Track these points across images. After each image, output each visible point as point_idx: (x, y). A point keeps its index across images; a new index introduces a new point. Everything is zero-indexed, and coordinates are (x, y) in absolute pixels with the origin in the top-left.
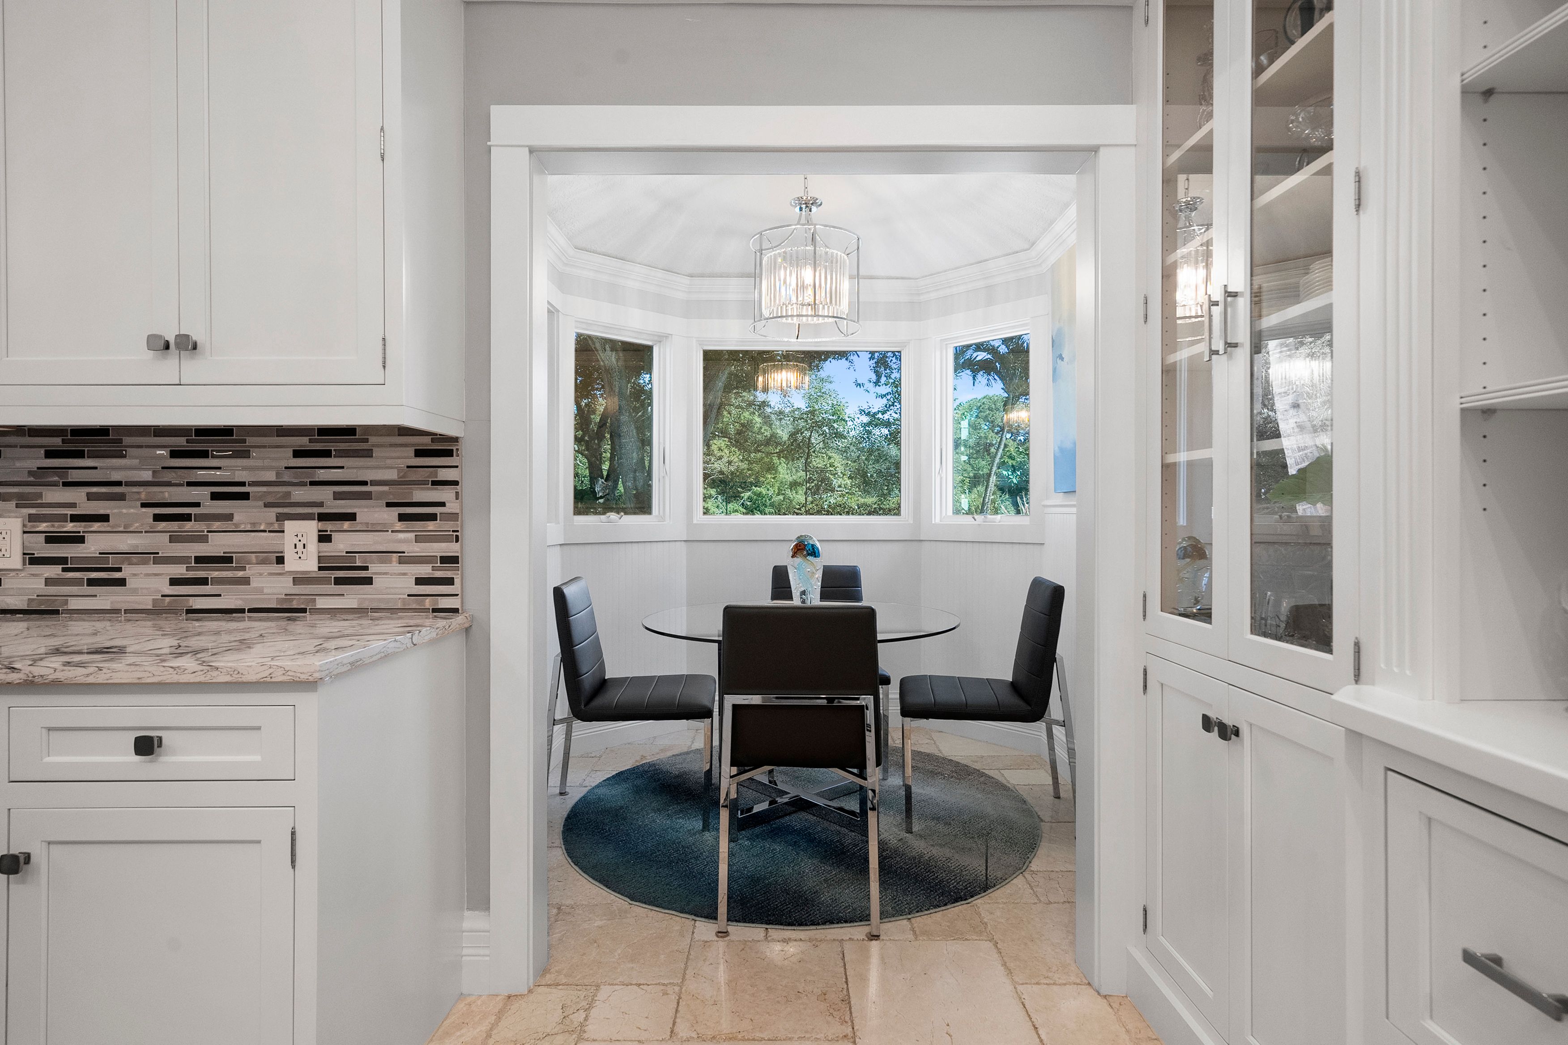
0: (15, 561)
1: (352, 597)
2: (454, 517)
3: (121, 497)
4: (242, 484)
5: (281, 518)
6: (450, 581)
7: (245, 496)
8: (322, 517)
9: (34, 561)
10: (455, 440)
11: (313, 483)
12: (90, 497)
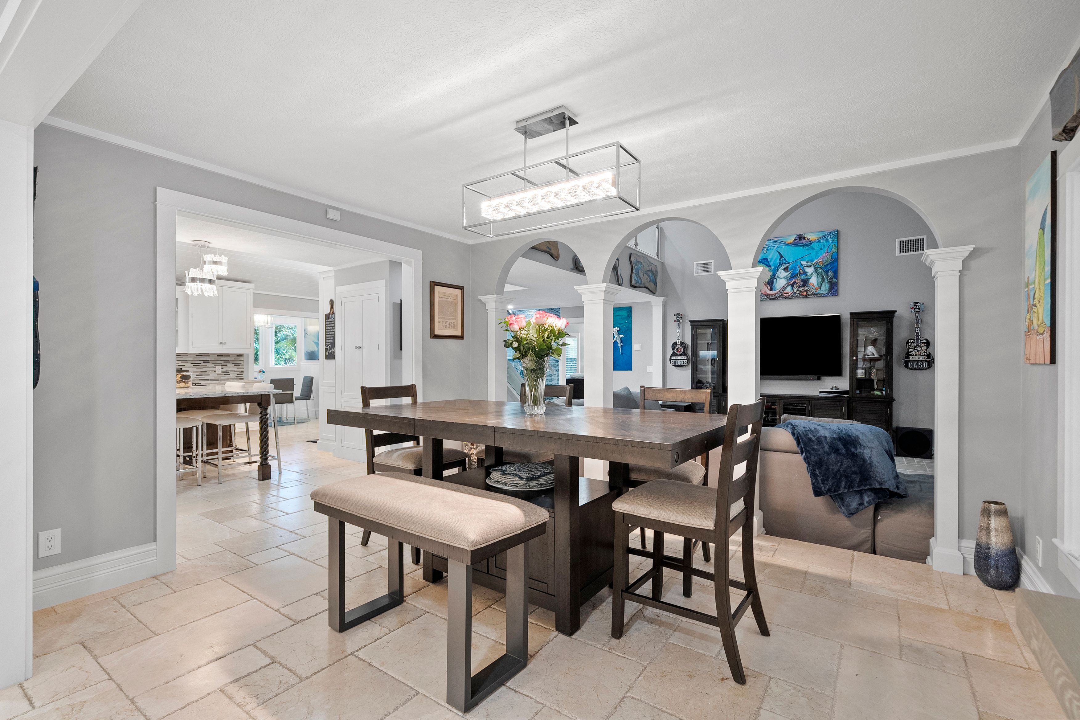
1: (227, 377)
2: (243, 365)
4: (208, 360)
5: (215, 365)
6: (242, 374)
7: (209, 362)
8: (222, 365)
10: (243, 354)
11: (220, 360)
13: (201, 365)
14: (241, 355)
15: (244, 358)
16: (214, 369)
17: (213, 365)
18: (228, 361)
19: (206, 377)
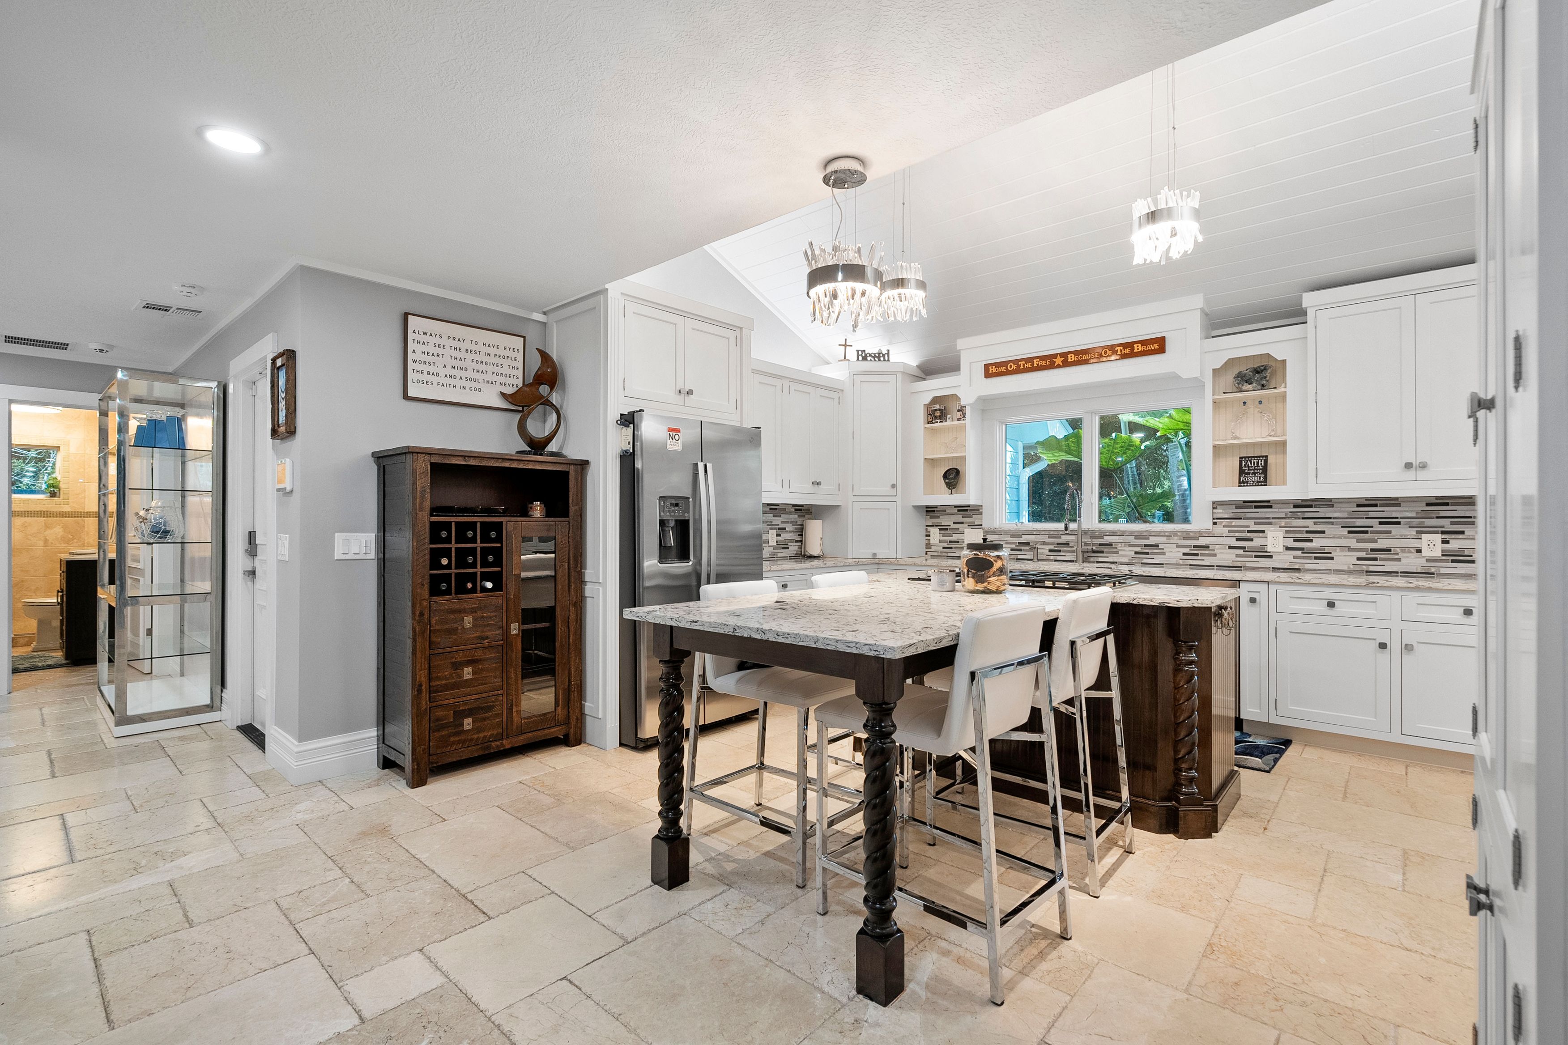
0: (1281, 549)
1: (1463, 569)
3: (1331, 524)
4: (1397, 518)
5: (1419, 533)
7: (1399, 523)
8: (1443, 533)
9: (1288, 549)
11: (1437, 518)
12: (1316, 524)
16: (1415, 543)
17: (1413, 532)
19: (1390, 566)
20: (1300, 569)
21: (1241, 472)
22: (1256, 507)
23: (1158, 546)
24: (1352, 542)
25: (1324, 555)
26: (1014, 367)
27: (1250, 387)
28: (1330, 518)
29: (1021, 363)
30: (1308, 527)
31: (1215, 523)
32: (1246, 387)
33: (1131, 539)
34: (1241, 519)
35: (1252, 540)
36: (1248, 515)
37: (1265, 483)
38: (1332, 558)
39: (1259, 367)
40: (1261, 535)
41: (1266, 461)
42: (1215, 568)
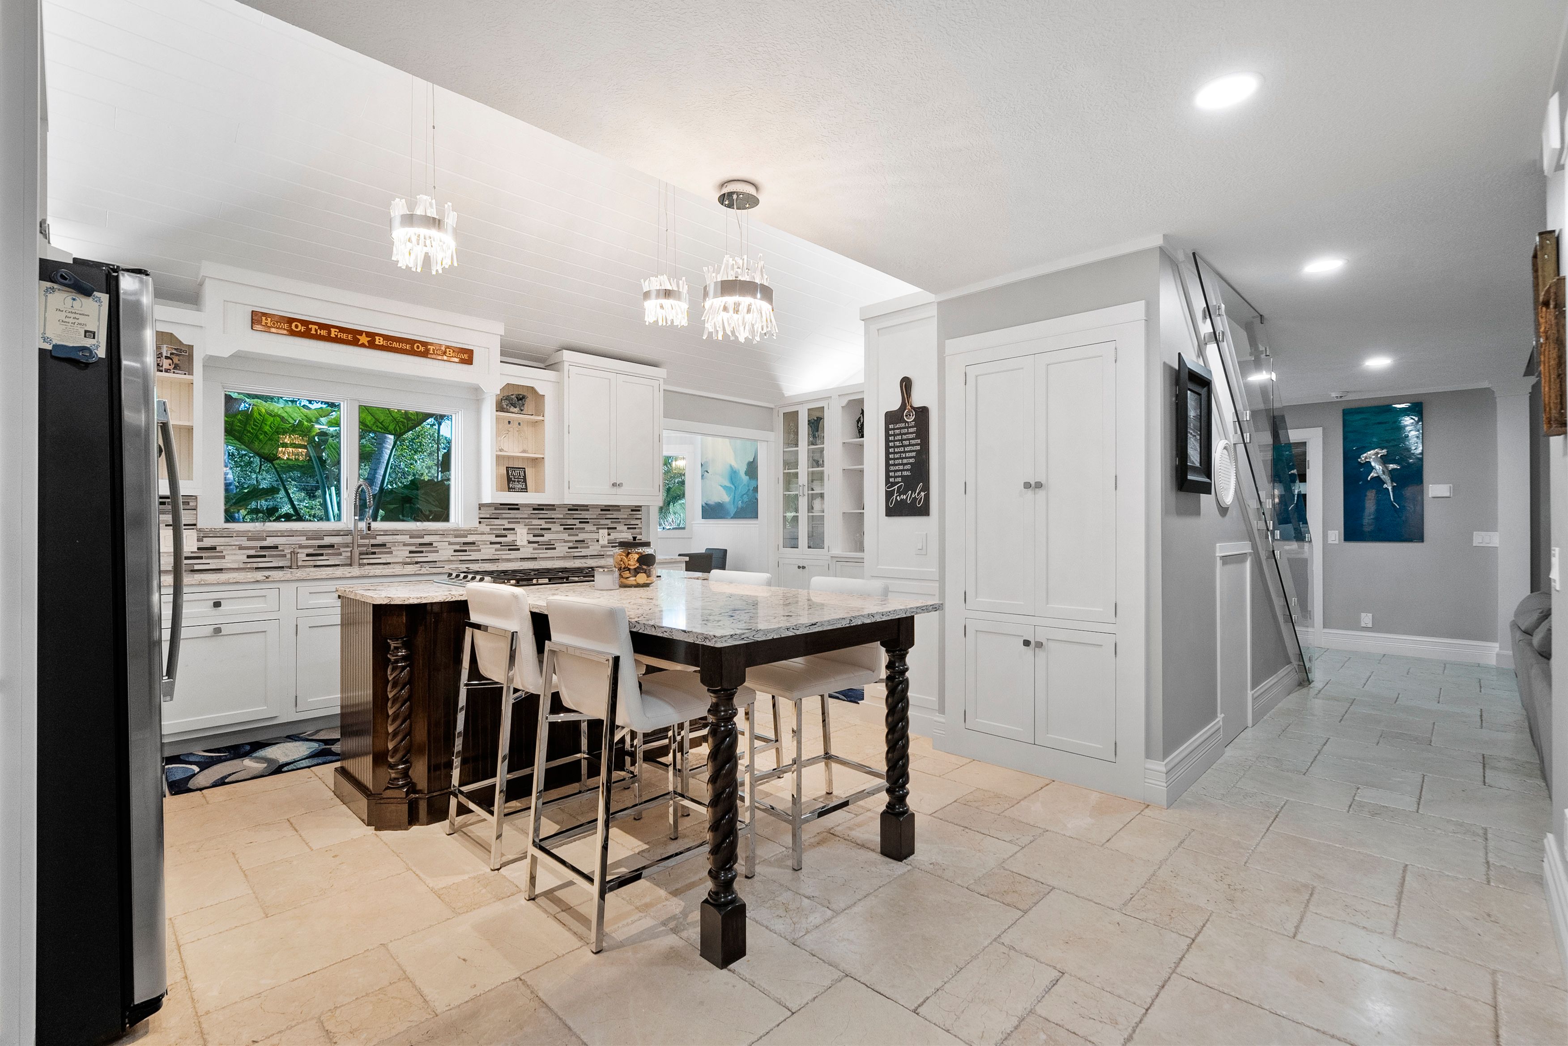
0: (525, 543)
2: (641, 528)
3: (555, 523)
4: (587, 519)
5: (598, 529)
7: (588, 522)
8: (608, 528)
9: (530, 542)
10: (641, 507)
11: (606, 519)
12: (546, 523)
13: (576, 529)
14: (636, 509)
15: (643, 514)
16: (595, 536)
17: (594, 528)
18: (616, 520)
19: (584, 552)
20: (536, 558)
21: (509, 480)
22: (509, 509)
23: (432, 544)
24: (565, 536)
25: (550, 546)
26: (301, 328)
27: (516, 410)
28: (554, 518)
29: (314, 327)
30: (541, 525)
31: (480, 522)
32: (512, 409)
33: (406, 539)
34: (498, 518)
35: (506, 536)
36: (504, 516)
37: (525, 490)
38: (555, 549)
39: (519, 395)
40: (512, 532)
41: (525, 472)
42: (480, 561)
